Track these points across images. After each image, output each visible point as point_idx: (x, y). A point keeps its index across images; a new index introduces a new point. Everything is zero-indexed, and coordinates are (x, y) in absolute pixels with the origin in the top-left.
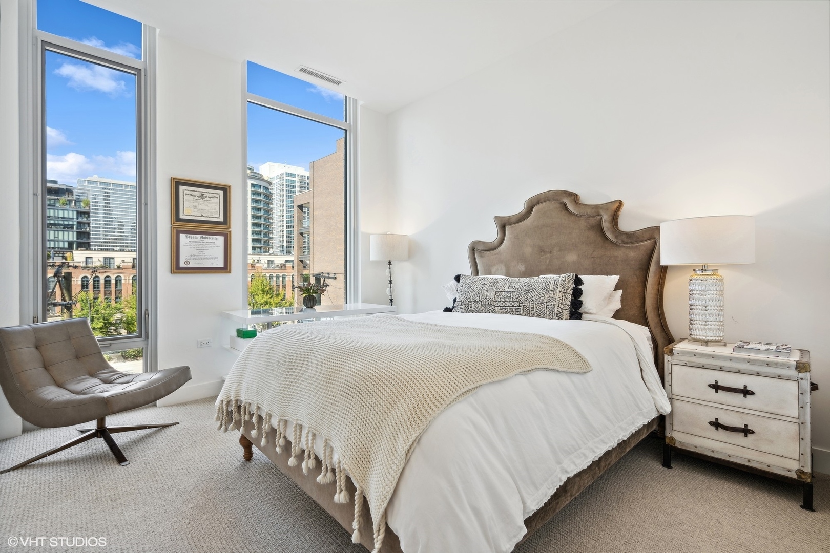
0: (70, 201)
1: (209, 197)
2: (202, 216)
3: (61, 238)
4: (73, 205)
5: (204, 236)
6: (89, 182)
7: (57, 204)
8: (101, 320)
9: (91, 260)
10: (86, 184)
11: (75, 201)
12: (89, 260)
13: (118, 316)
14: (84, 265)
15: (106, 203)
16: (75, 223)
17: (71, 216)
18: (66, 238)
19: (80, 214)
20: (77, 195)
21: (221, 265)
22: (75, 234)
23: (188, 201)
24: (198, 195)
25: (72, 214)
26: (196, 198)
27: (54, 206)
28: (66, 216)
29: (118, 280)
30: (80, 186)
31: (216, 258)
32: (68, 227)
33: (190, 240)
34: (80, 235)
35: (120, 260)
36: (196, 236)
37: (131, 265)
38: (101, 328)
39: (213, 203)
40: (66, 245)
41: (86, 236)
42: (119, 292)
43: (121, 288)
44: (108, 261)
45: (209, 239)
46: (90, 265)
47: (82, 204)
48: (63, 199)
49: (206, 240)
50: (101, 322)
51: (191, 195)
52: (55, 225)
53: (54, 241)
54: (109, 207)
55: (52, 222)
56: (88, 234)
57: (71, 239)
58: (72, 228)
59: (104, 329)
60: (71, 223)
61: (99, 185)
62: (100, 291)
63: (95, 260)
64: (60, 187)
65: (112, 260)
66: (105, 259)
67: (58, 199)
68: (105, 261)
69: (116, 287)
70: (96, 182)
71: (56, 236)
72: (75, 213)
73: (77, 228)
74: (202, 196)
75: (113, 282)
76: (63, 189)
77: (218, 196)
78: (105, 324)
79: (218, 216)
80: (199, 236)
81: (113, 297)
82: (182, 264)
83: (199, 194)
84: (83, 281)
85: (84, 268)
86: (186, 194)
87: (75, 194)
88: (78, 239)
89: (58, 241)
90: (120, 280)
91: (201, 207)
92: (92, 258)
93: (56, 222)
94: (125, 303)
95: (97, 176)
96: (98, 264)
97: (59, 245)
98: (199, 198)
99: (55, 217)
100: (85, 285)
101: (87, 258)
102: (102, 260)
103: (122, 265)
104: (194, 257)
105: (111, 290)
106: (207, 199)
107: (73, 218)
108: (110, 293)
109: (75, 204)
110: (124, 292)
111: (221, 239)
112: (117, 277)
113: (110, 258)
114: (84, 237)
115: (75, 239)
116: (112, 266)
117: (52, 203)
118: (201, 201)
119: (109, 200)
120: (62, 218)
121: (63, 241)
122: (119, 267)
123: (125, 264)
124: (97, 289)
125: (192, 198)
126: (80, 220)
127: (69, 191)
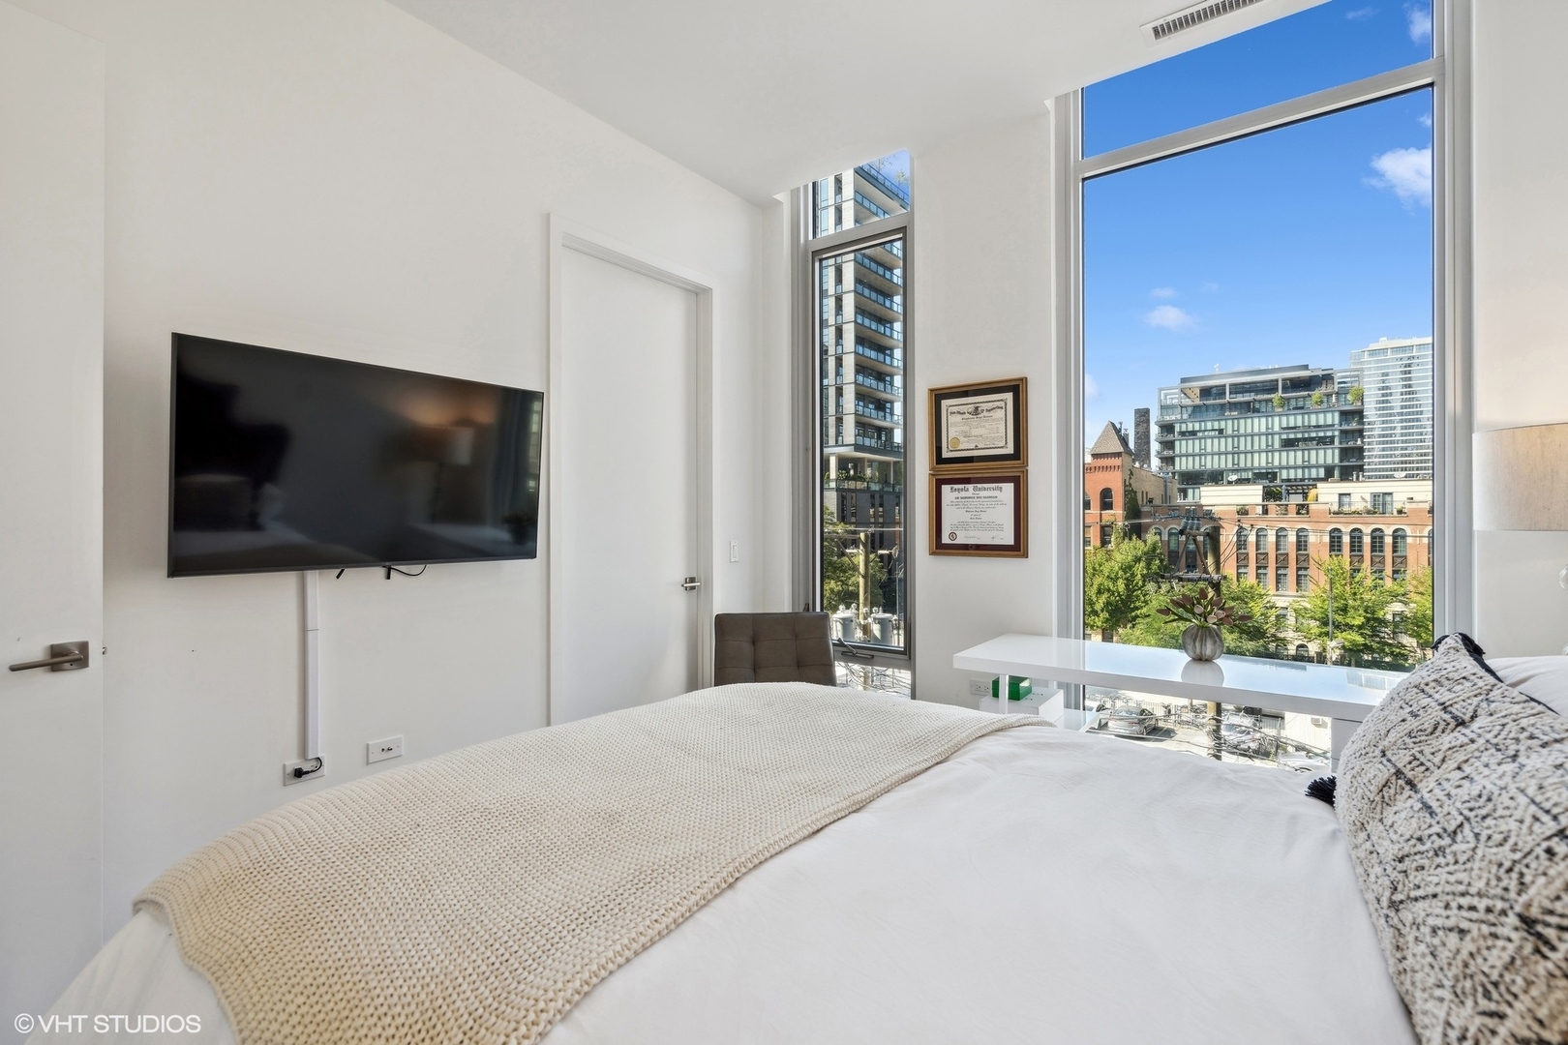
0: (1329, 395)
1: (988, 411)
2: (976, 448)
3: (1313, 461)
4: (1334, 401)
5: (979, 486)
6: (1373, 353)
7: (1308, 403)
8: (1361, 612)
9: (1348, 500)
10: (1366, 358)
11: (1337, 393)
12: (1346, 499)
13: (1397, 607)
14: (1335, 508)
15: (1406, 386)
16: (1337, 433)
17: (1329, 422)
18: (1321, 461)
19: (1346, 415)
20: (1339, 383)
21: (1010, 541)
22: (1337, 452)
23: (955, 424)
24: (970, 410)
25: (1333, 418)
26: (967, 416)
27: (1302, 408)
28: (1321, 423)
29: (1398, 536)
30: (1355, 364)
31: (1000, 528)
32: (1324, 442)
33: (956, 494)
34: (1345, 453)
35: (1403, 497)
36: (967, 486)
37: (1427, 506)
38: (1360, 627)
39: (994, 420)
40: (1322, 473)
41: (1356, 454)
42: (1399, 560)
43: (1403, 554)
44: (1381, 499)
45: (987, 491)
46: (1346, 509)
47: (1349, 397)
48: (1317, 394)
49: (983, 494)
50: (1360, 616)
51: (959, 413)
52: (1305, 440)
53: (1303, 468)
54: (1413, 393)
55: (1299, 436)
56: (1361, 450)
57: (1329, 461)
58: (1332, 442)
59: (1365, 629)
60: (1329, 434)
61: (1390, 355)
62: (1362, 556)
63: (1355, 498)
64: (1312, 374)
65: (1388, 498)
66: (1375, 496)
67: (1309, 396)
68: (1375, 500)
69: (1394, 551)
70: (1385, 350)
71: (1306, 459)
72: (1337, 415)
73: (1341, 443)
74: (976, 411)
75: (1388, 540)
76: (1318, 376)
77: (1002, 404)
78: (1368, 620)
79: (1002, 444)
80: (970, 487)
81: (1389, 570)
82: (946, 540)
83: (971, 408)
84: (1331, 537)
85: (1338, 513)
86: (952, 413)
87: (1336, 380)
88: (1341, 461)
89: (1308, 467)
90: (1404, 537)
91: (975, 432)
92: (1349, 494)
93: (1306, 435)
94: (1415, 582)
95: (1385, 338)
96: (1359, 506)
97: (1310, 474)
98: (970, 416)
99: (1304, 426)
100: (1335, 544)
101: (1340, 495)
102: (1368, 498)
103: (1408, 507)
104: (964, 525)
105: (1384, 557)
106: (985, 414)
107: (1333, 425)
108: (1383, 562)
109: (1337, 399)
110: (1411, 559)
111: (1008, 488)
112: (1395, 531)
113: (1385, 494)
114: (1353, 457)
115: (1337, 461)
116: (1389, 510)
117: (1301, 404)
118: (974, 420)
119: (1410, 379)
120: (1314, 427)
121: (1317, 467)
122: (1400, 512)
123: (1414, 506)
124: (1357, 553)
125: (959, 417)
126: (1345, 427)
127: (1328, 378)
